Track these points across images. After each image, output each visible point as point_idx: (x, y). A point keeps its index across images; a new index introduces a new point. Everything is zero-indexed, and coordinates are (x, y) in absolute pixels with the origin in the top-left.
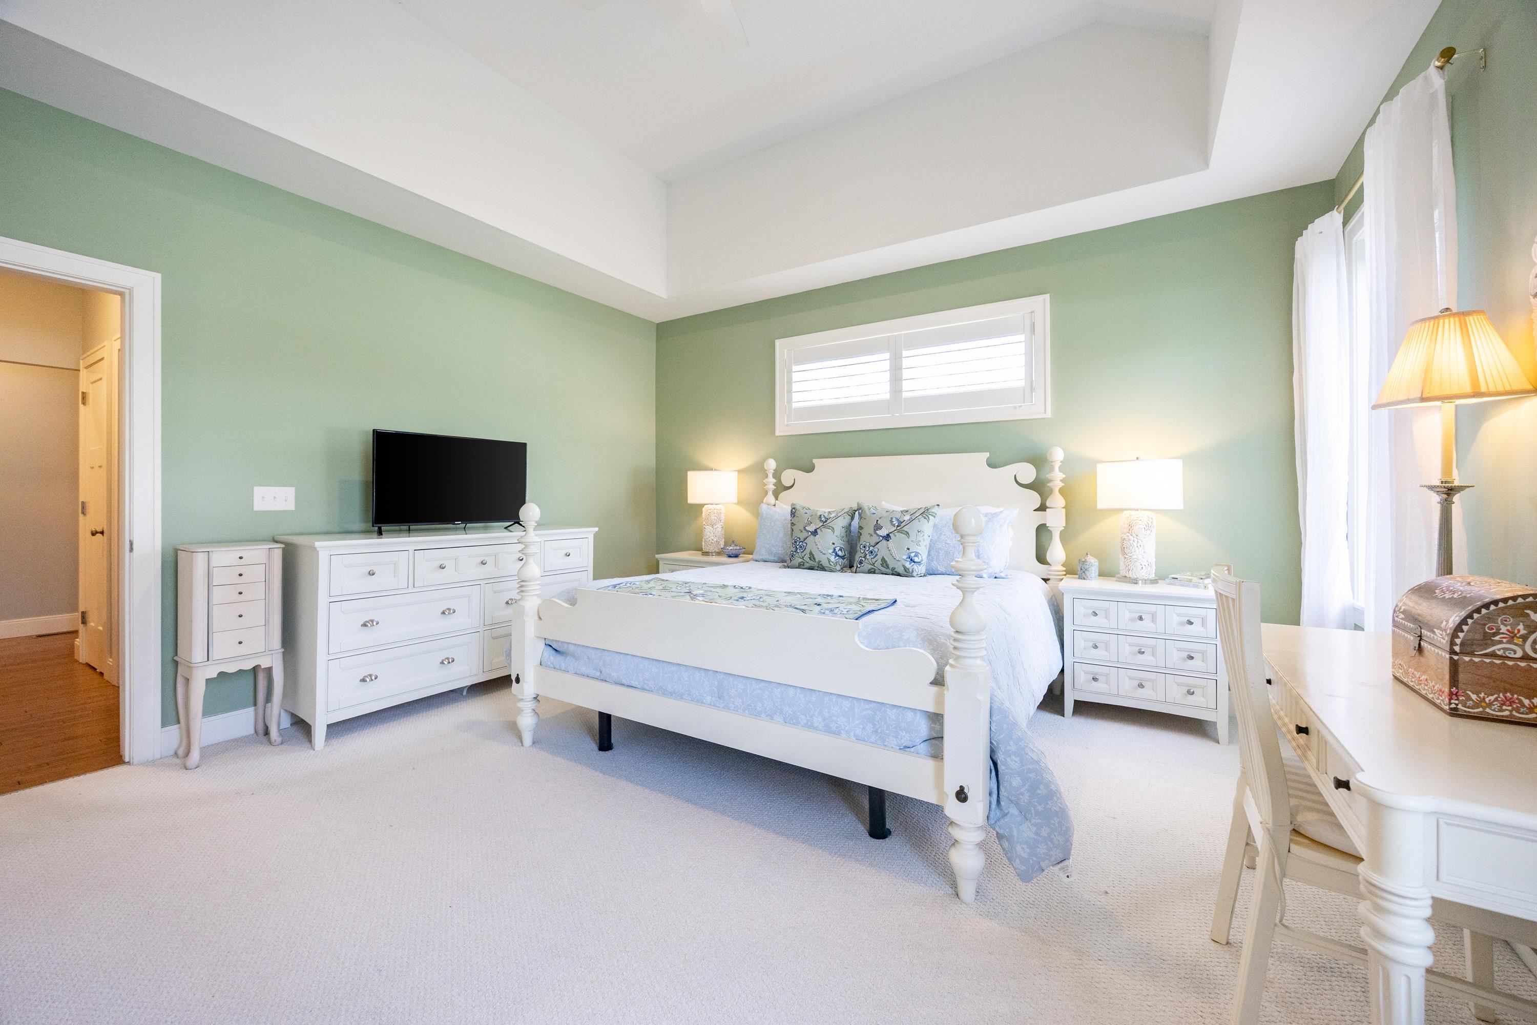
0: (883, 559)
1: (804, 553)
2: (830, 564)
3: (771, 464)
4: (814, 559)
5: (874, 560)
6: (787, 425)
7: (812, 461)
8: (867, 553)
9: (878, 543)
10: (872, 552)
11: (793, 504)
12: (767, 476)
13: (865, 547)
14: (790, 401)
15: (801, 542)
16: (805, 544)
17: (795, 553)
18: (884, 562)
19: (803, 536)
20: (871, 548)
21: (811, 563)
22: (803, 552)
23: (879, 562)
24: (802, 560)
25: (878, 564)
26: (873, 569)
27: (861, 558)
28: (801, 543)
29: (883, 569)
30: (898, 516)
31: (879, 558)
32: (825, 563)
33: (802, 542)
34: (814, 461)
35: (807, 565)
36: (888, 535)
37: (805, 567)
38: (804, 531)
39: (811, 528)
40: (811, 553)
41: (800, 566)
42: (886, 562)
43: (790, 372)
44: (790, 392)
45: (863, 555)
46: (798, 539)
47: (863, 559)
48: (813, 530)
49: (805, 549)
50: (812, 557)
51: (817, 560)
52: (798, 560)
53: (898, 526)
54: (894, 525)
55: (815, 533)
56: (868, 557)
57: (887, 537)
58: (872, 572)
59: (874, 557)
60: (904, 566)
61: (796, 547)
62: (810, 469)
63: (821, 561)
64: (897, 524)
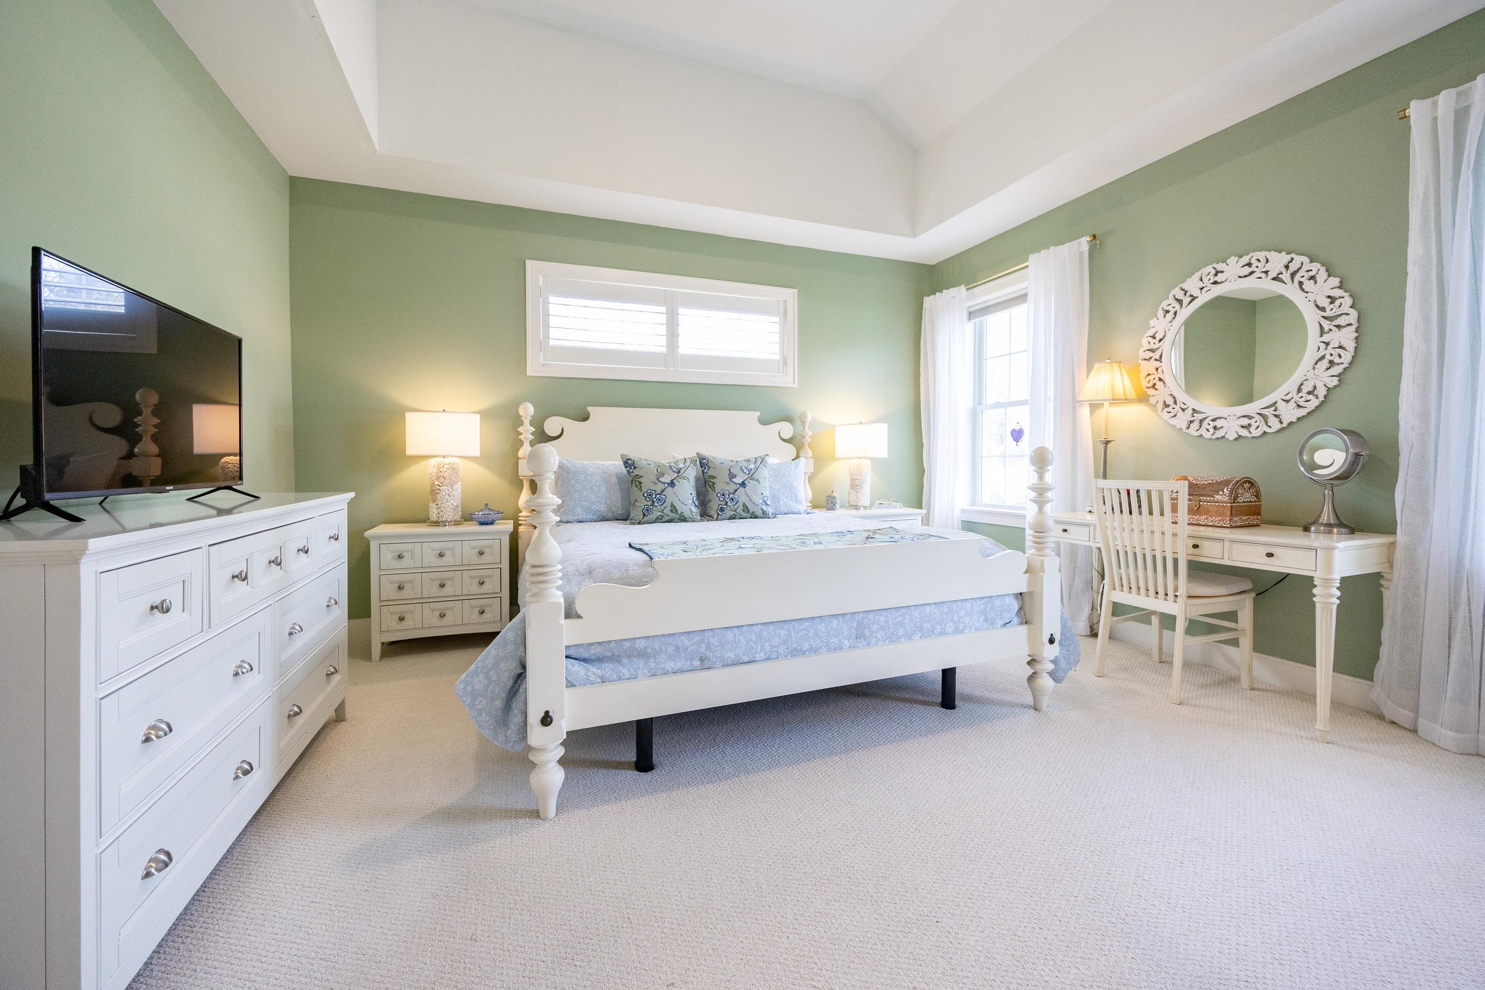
0: (744, 505)
1: (664, 505)
2: (693, 515)
3: (528, 410)
4: (676, 511)
5: (736, 507)
6: (544, 365)
7: (586, 408)
8: (728, 500)
9: (736, 491)
10: (733, 500)
11: (622, 456)
12: (522, 424)
13: (723, 495)
14: (547, 337)
15: (658, 494)
16: (664, 497)
17: (651, 507)
18: (746, 508)
19: (659, 488)
20: (731, 496)
21: (672, 515)
22: (662, 505)
23: (741, 508)
24: (661, 514)
25: (740, 510)
26: (734, 515)
27: (720, 506)
28: (658, 496)
29: (744, 514)
30: (745, 464)
31: (740, 504)
32: (687, 514)
33: (660, 494)
34: (589, 409)
35: (667, 518)
36: (743, 482)
37: (663, 520)
38: (658, 483)
39: (667, 479)
40: (672, 505)
41: (659, 520)
42: (747, 507)
43: (546, 303)
44: (547, 326)
45: (723, 503)
46: (654, 492)
47: (725, 507)
48: (670, 481)
49: (665, 501)
50: (674, 509)
51: (679, 512)
52: (656, 514)
53: (749, 474)
54: (745, 473)
55: (672, 484)
56: (729, 504)
57: (743, 484)
58: (732, 518)
59: (736, 504)
60: (762, 509)
61: (653, 501)
62: (585, 418)
63: (683, 513)
64: (747, 473)
